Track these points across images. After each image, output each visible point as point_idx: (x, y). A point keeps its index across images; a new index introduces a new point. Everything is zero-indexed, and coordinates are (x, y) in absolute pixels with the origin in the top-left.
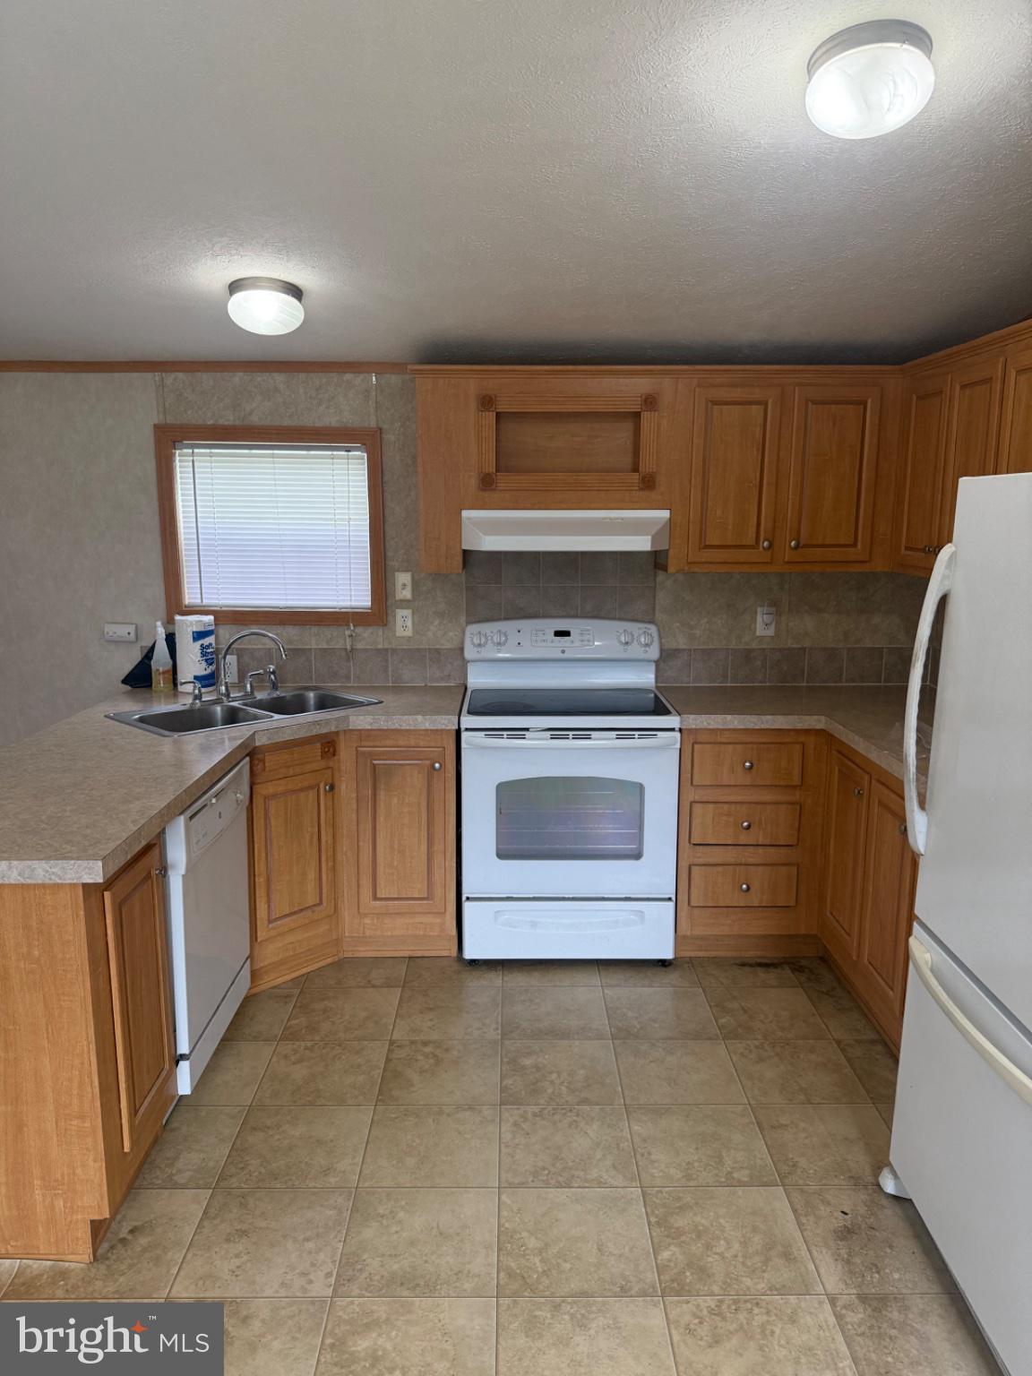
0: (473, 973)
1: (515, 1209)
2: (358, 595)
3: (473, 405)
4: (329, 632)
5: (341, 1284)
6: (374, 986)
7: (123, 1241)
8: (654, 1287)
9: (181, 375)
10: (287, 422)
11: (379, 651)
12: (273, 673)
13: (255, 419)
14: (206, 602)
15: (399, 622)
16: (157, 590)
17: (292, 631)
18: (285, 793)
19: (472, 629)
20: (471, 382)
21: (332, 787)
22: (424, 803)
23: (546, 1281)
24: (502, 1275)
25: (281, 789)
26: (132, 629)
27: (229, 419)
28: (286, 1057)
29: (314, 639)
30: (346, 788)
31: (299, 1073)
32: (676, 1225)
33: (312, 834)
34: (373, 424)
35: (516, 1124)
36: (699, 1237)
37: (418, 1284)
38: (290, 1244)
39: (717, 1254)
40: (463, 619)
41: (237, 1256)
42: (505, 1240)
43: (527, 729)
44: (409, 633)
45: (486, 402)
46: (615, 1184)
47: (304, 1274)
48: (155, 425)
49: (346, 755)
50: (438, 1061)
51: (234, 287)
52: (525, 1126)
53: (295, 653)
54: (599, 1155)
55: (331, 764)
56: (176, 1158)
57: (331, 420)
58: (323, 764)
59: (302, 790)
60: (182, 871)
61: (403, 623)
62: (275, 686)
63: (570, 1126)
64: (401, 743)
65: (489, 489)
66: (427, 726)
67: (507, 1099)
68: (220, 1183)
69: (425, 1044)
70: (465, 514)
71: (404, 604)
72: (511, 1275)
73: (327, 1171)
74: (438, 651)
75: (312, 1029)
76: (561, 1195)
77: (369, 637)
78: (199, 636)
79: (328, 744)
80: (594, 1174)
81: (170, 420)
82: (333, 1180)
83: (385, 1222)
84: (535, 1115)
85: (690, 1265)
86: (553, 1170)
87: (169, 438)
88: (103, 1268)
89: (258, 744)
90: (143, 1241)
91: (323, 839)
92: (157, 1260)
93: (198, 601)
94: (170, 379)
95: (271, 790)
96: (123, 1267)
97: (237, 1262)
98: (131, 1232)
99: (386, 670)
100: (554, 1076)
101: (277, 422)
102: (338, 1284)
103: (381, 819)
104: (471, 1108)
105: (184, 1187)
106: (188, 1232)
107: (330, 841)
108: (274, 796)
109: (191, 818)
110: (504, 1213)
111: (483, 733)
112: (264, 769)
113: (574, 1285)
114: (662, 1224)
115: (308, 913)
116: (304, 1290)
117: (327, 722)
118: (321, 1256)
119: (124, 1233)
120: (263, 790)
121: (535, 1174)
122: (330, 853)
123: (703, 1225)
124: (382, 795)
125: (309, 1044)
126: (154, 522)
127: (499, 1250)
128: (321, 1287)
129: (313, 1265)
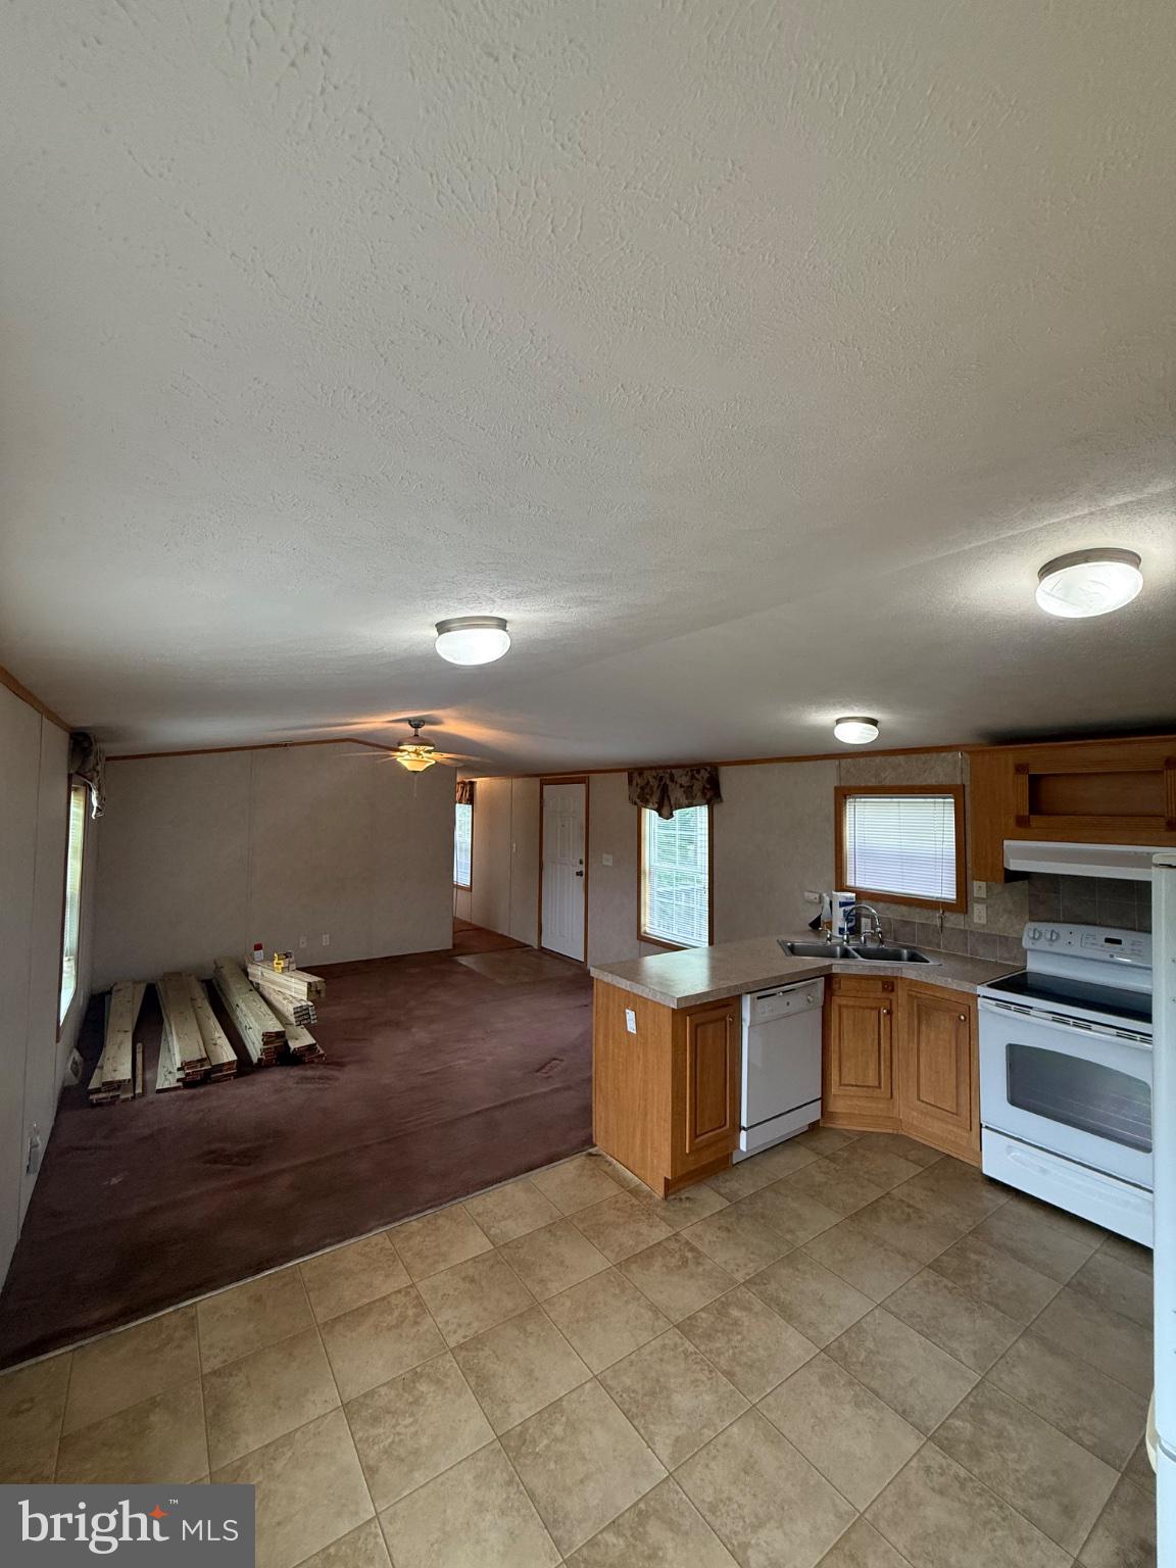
0: (987, 1187)
1: (877, 1322)
2: (947, 891)
3: (1011, 769)
4: (926, 913)
5: (748, 1283)
6: (907, 1159)
7: (681, 1199)
8: (928, 1430)
9: (849, 760)
10: (905, 783)
11: (961, 931)
12: (880, 932)
13: (887, 783)
14: (857, 885)
15: (976, 912)
16: (831, 876)
17: (904, 909)
18: (853, 1007)
19: (1031, 926)
20: (1011, 756)
21: (890, 1012)
22: (953, 1044)
23: (858, 1368)
24: (836, 1343)
25: (850, 1003)
26: (817, 896)
27: (873, 782)
28: (820, 1167)
29: (918, 916)
30: (901, 1016)
31: (820, 1178)
32: (986, 1416)
33: (873, 1040)
34: (959, 783)
35: (926, 1283)
36: (999, 1437)
37: (788, 1313)
38: (743, 1249)
39: (1002, 1457)
40: (1027, 917)
41: (718, 1237)
42: (856, 1330)
43: (1031, 1008)
44: (983, 921)
45: (1020, 769)
46: (964, 1360)
47: (738, 1265)
48: (836, 788)
49: (901, 995)
50: (908, 1218)
51: (838, 721)
52: (932, 1288)
53: (906, 923)
54: (970, 1339)
55: (891, 997)
56: (727, 1181)
57: (932, 781)
58: (884, 995)
59: (867, 1008)
60: (748, 1024)
61: (979, 914)
62: (882, 942)
63: (967, 1309)
64: (938, 995)
65: (1023, 827)
66: (955, 987)
67: (936, 1266)
68: (735, 1203)
69: (909, 1206)
70: (1006, 842)
71: (979, 900)
72: (841, 1347)
73: (790, 1231)
74: (1007, 938)
75: (848, 1161)
76: (917, 1338)
77: (954, 920)
78: (842, 904)
79: (889, 984)
80: (955, 1345)
81: (843, 784)
82: (789, 1237)
83: (797, 1273)
84: (946, 1287)
85: (970, 1443)
86: (925, 1321)
87: (842, 795)
88: (666, 1204)
89: (834, 971)
90: (688, 1205)
91: (882, 1045)
92: (686, 1215)
93: (853, 884)
94: (844, 762)
95: (844, 1002)
96: (672, 1209)
97: (715, 1239)
98: (687, 1198)
99: (966, 944)
100: (986, 1276)
101: (898, 783)
102: (747, 1281)
103: (923, 1045)
104: (904, 1255)
105: (720, 1194)
106: (708, 1214)
107: (888, 1047)
108: (847, 1006)
109: (759, 998)
110: (868, 1319)
111: (994, 1002)
112: (840, 988)
113: (875, 1384)
114: (975, 1407)
115: (870, 1090)
116: (732, 1271)
117: (885, 968)
118: (751, 1265)
119: (683, 1197)
120: (837, 1001)
121: (911, 1315)
122: (888, 1055)
123: (1009, 1433)
124: (923, 1028)
125: (838, 1168)
126: (831, 838)
127: (846, 1331)
128: (740, 1277)
129: (745, 1265)
